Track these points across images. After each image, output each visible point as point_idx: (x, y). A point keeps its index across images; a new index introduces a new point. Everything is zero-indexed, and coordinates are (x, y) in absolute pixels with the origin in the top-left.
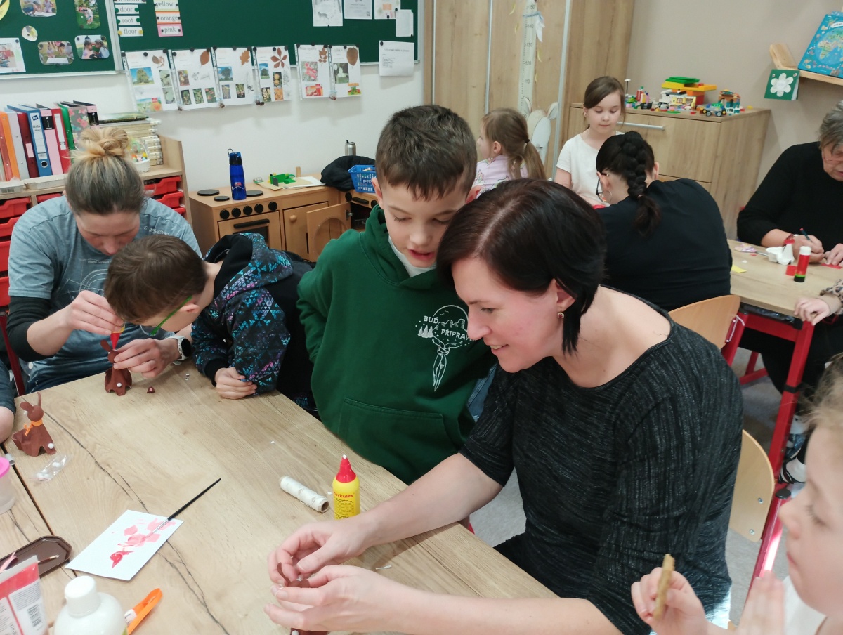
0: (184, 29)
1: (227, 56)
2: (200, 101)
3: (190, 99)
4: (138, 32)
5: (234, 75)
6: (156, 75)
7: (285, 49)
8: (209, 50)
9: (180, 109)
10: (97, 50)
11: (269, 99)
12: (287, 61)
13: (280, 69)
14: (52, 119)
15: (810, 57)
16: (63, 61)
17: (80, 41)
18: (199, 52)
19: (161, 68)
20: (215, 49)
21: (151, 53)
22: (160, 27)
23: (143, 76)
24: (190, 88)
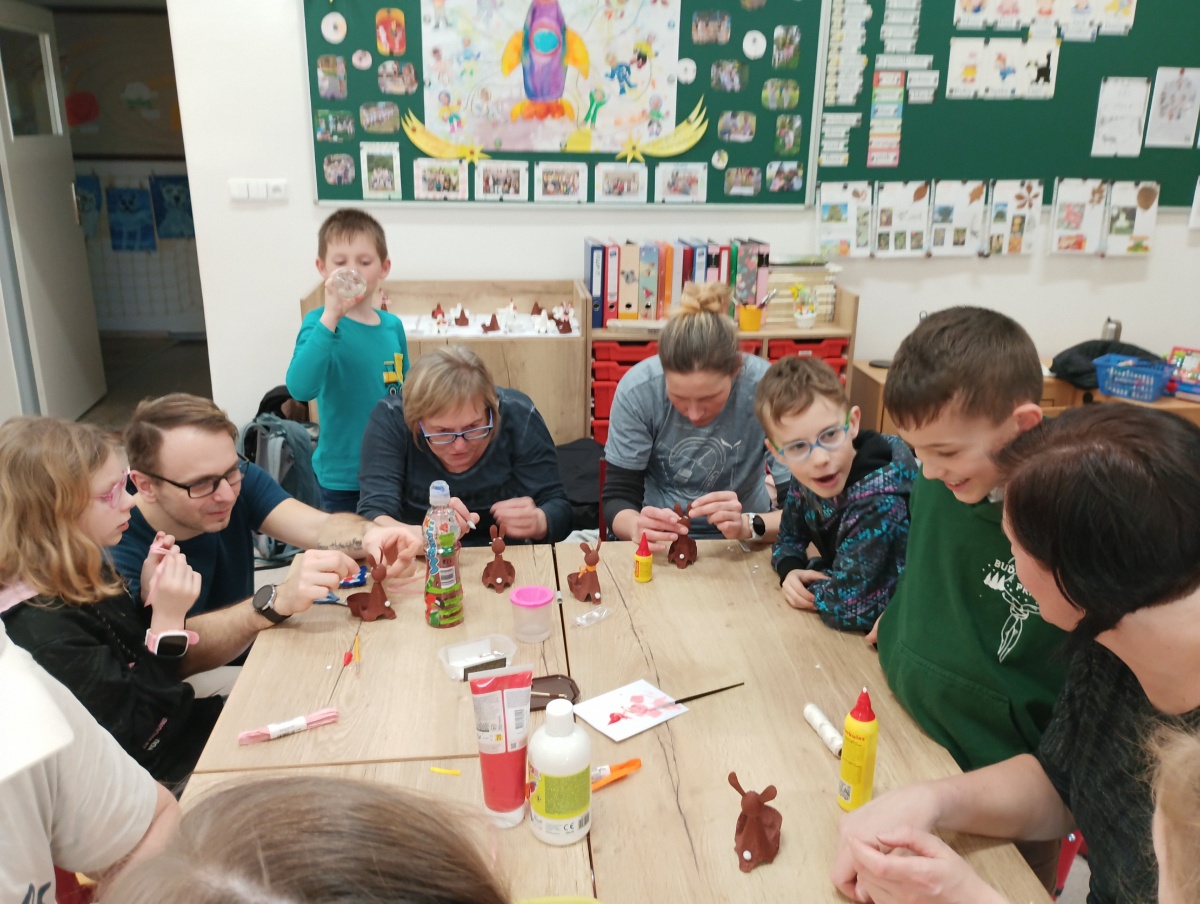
0: (902, 158)
1: (952, 192)
2: (901, 247)
3: (887, 243)
4: (842, 160)
5: (955, 216)
6: (852, 213)
7: (1040, 184)
8: (928, 183)
9: (872, 256)
10: (790, 180)
11: (999, 250)
12: (1038, 201)
13: (1025, 211)
14: (718, 257)
16: (749, 191)
17: (772, 169)
18: (914, 186)
19: (860, 205)
20: (937, 182)
21: (853, 185)
22: (873, 155)
23: (835, 213)
24: (892, 230)
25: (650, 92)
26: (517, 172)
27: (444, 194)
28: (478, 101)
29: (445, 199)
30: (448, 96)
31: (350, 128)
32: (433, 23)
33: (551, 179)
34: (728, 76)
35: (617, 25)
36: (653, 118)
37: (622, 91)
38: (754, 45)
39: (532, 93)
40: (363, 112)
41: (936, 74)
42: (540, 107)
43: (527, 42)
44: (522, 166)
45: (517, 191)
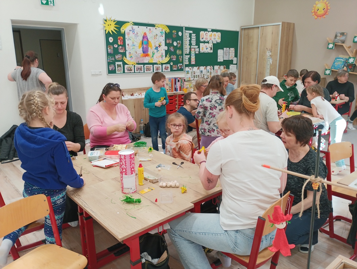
0: (195, 63)
1: (202, 68)
2: (197, 78)
3: (195, 77)
4: (188, 63)
5: (203, 72)
6: (190, 72)
7: (212, 66)
9: (194, 79)
10: (181, 67)
11: (209, 78)
12: (212, 69)
13: (211, 71)
14: (179, 80)
15: (333, 66)
16: (176, 69)
17: (179, 65)
18: (197, 67)
19: (191, 71)
20: (200, 67)
21: (190, 67)
22: (192, 62)
23: (188, 72)
24: (195, 75)
25: (161, 52)
26: (142, 67)
27: (130, 71)
28: (135, 54)
29: (130, 73)
30: (130, 53)
31: (114, 59)
32: (127, 39)
33: (147, 68)
34: (172, 49)
35: (156, 40)
36: (162, 57)
37: (157, 52)
38: (175, 44)
39: (144, 52)
40: (116, 56)
41: (199, 49)
42: (145, 55)
43: (142, 43)
44: (142, 66)
45: (142, 71)
